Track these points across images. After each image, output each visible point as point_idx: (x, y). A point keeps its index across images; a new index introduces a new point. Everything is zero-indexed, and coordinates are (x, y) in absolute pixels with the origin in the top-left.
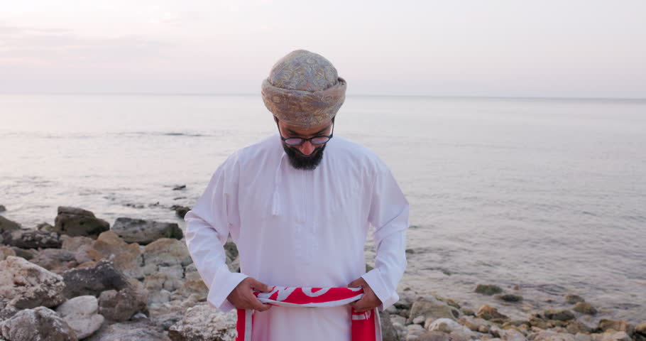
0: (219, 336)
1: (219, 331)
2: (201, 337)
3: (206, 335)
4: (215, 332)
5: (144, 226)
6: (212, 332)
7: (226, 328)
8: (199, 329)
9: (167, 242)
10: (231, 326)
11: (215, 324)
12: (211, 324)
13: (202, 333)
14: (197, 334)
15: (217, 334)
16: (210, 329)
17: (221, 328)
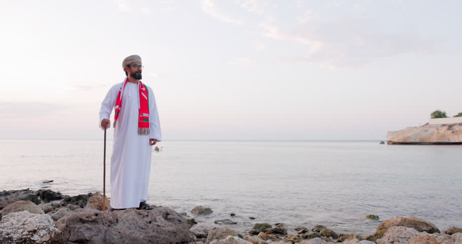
0: (29, 236)
1: (29, 232)
2: (11, 239)
3: (15, 237)
4: (26, 233)
5: (8, 197)
6: (22, 233)
7: (36, 229)
8: (9, 231)
9: (23, 203)
10: (42, 227)
11: (25, 226)
12: (22, 226)
13: (12, 235)
14: (7, 237)
15: (27, 235)
16: (21, 230)
17: (31, 229)
